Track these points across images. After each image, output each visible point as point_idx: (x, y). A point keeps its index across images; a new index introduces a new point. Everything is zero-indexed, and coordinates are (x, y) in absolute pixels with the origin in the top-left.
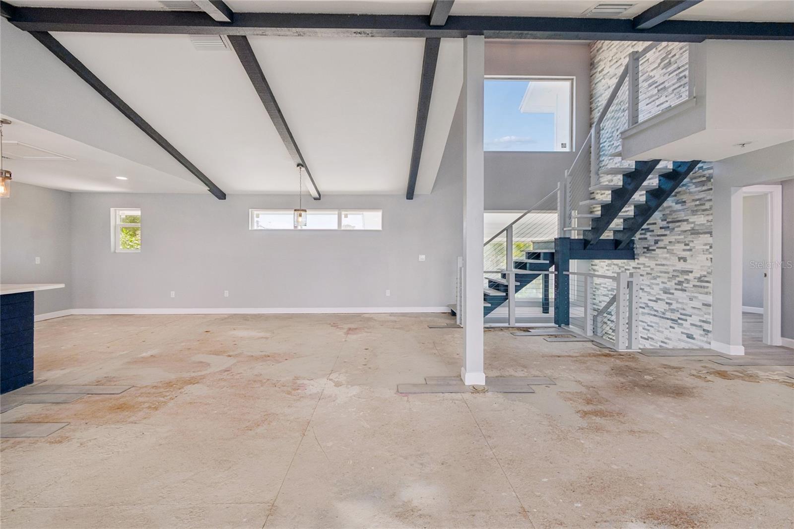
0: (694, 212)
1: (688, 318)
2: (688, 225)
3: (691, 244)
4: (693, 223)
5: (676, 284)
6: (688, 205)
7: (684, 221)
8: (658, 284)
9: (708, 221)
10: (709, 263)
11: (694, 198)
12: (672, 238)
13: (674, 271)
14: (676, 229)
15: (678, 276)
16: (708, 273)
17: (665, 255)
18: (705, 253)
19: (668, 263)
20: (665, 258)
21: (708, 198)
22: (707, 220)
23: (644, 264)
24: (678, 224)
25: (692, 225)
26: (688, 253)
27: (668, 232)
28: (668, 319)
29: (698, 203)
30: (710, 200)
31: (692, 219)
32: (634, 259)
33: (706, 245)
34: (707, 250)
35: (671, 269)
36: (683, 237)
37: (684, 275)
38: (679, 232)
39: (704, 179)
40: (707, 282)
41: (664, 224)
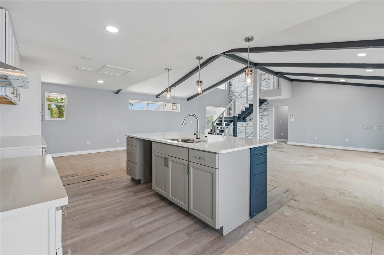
0: (264, 111)
1: (262, 136)
3: (263, 119)
4: (264, 113)
6: (262, 109)
7: (261, 113)
9: (267, 113)
10: (268, 123)
16: (268, 125)
23: (249, 123)
25: (263, 114)
26: (262, 120)
29: (265, 109)
30: (268, 109)
31: (263, 112)
32: (246, 122)
33: (267, 119)
36: (261, 117)
39: (266, 104)
40: (267, 127)
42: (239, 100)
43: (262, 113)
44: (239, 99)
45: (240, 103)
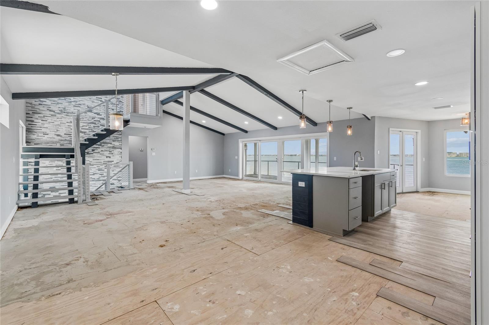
0: (114, 141)
2: (111, 145)
3: (113, 152)
5: (105, 166)
7: (109, 143)
8: (95, 168)
9: (120, 144)
10: (120, 158)
12: (103, 149)
13: (104, 161)
14: (105, 146)
15: (106, 163)
17: (98, 156)
19: (101, 159)
20: (99, 157)
25: (113, 145)
26: (111, 155)
27: (101, 147)
28: (101, 180)
29: (116, 138)
31: (113, 143)
33: (119, 152)
34: (119, 154)
35: (102, 161)
36: (108, 149)
37: (109, 163)
42: (57, 115)
44: (59, 113)
45: (60, 122)
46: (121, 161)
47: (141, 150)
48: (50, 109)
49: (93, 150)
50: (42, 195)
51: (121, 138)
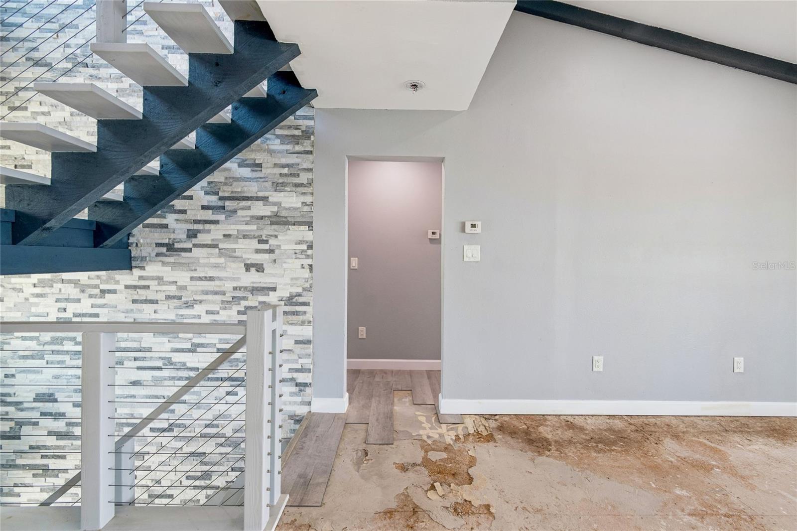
0: (278, 187)
2: (266, 207)
3: (272, 242)
4: (278, 204)
5: (239, 312)
6: (267, 171)
7: (258, 199)
9: (304, 204)
10: (306, 273)
11: (277, 161)
12: (232, 229)
13: (235, 289)
14: (240, 213)
15: (245, 298)
16: (304, 289)
17: (213, 260)
18: (298, 256)
19: (222, 274)
20: (216, 266)
21: (305, 166)
22: (302, 203)
23: (160, 279)
24: (244, 203)
25: (275, 209)
26: (266, 256)
27: (221, 217)
29: (286, 171)
31: (275, 197)
32: (130, 268)
33: (300, 242)
34: (303, 251)
35: (228, 286)
36: (254, 227)
37: (257, 295)
38: (248, 219)
39: (297, 133)
40: (304, 304)
41: (213, 200)
43: (265, 199)
46: (308, 290)
47: (430, 236)
48: (36, 55)
49: (192, 234)
50: (12, 424)
51: (311, 170)
